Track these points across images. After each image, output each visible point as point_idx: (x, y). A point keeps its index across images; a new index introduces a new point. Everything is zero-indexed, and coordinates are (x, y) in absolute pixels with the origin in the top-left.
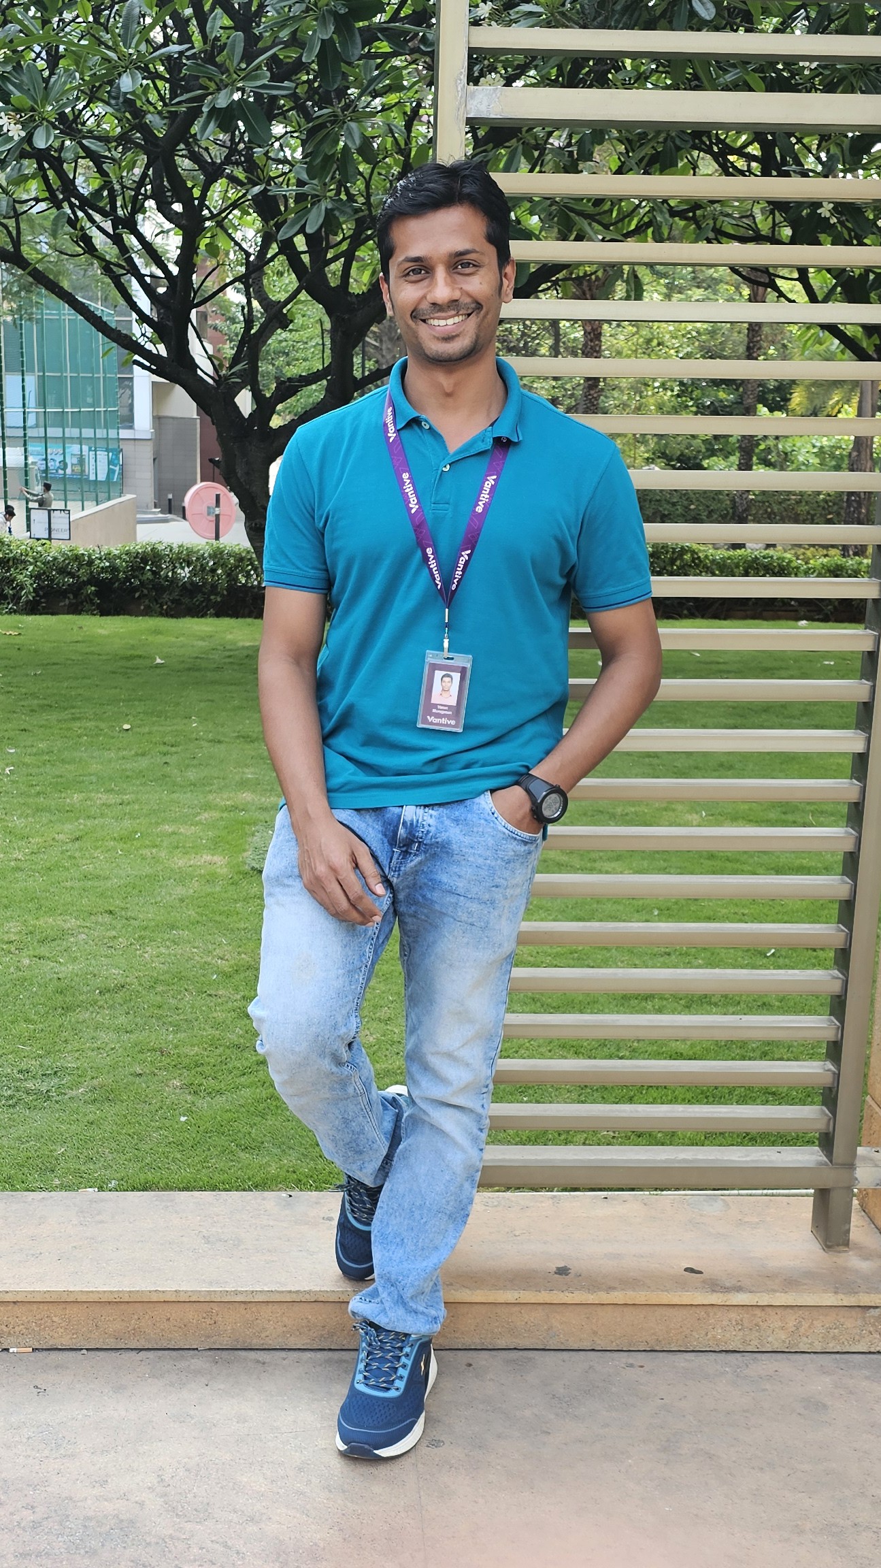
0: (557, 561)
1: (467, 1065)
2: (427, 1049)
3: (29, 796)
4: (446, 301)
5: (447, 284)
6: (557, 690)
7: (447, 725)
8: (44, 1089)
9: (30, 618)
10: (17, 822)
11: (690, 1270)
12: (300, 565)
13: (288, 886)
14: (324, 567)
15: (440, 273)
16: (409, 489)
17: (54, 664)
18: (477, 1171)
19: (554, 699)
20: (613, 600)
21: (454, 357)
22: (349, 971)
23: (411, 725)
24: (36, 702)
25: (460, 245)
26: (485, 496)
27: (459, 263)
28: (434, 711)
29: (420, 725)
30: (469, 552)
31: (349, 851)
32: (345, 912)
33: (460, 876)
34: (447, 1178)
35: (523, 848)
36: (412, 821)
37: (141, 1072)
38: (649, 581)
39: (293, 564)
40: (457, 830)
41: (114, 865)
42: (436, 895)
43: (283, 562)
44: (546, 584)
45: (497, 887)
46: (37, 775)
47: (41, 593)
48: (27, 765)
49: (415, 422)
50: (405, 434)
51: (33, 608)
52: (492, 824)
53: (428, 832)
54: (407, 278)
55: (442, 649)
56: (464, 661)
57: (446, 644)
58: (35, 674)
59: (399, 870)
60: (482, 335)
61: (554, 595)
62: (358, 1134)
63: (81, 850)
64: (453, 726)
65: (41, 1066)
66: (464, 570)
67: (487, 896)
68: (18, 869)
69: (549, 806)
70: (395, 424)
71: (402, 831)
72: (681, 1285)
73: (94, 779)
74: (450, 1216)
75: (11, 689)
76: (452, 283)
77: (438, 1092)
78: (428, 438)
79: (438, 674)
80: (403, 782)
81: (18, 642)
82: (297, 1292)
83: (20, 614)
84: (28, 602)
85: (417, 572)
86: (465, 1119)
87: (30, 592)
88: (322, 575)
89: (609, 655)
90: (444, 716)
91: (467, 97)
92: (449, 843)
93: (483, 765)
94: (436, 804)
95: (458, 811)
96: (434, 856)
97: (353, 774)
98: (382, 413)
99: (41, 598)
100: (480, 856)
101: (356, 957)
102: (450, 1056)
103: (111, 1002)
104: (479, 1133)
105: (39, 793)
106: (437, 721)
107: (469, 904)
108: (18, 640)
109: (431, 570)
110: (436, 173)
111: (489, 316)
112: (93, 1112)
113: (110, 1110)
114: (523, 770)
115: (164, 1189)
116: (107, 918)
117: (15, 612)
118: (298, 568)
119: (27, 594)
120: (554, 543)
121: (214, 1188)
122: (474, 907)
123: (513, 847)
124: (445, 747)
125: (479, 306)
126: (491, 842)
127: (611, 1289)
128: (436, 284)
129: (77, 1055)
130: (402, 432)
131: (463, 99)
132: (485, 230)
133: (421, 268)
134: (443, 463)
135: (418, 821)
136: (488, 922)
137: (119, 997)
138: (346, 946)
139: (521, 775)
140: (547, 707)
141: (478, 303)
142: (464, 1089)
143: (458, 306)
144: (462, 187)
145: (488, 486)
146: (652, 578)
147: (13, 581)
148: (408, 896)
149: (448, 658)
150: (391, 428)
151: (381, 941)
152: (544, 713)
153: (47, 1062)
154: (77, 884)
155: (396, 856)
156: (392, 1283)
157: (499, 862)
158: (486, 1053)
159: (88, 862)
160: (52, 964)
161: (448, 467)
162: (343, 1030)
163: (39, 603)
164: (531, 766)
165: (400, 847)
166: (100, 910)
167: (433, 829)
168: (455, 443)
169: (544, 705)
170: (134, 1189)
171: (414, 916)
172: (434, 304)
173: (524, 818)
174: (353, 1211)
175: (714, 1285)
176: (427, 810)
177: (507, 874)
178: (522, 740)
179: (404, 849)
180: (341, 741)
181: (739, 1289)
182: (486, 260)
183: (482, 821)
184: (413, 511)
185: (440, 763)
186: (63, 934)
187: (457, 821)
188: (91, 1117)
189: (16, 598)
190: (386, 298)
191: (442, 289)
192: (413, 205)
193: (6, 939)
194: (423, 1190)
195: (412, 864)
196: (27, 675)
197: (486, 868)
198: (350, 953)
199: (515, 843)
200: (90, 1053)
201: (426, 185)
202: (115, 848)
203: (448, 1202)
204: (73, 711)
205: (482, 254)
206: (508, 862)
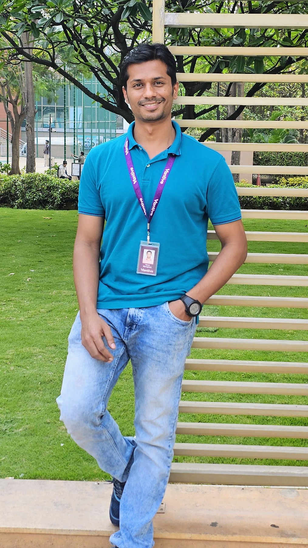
0: (198, 204)
1: (160, 427)
2: (142, 419)
3: (34, 291)
4: (151, 96)
5: (151, 90)
6: (201, 259)
7: (149, 273)
8: (4, 429)
9: (57, 212)
10: (26, 303)
11: (274, 526)
12: (91, 205)
13: (77, 343)
14: (101, 206)
15: (148, 85)
16: (133, 174)
17: (62, 232)
18: (167, 477)
19: (200, 262)
20: (223, 220)
21: (154, 119)
22: (100, 383)
23: (134, 272)
24: (49, 249)
25: (155, 75)
26: (164, 177)
27: (156, 82)
28: (144, 266)
29: (138, 273)
30: (157, 200)
31: (100, 329)
32: (97, 356)
33: (154, 340)
34: (152, 480)
35: (182, 328)
36: (133, 315)
37: (49, 422)
38: (240, 212)
39: (88, 204)
40: (153, 319)
41: (63, 323)
42: (144, 348)
43: (84, 204)
44: (193, 213)
45: (170, 345)
46: (41, 282)
47: (64, 201)
48: (37, 277)
49: (136, 147)
50: (132, 152)
51: (60, 207)
52: (168, 317)
53: (140, 320)
54: (135, 88)
55: (146, 240)
56: (157, 246)
57: (148, 238)
58: (53, 236)
59: (128, 337)
60: (165, 111)
61: (199, 218)
62: (110, 458)
63: (50, 316)
64: (153, 273)
65: (6, 417)
66: (156, 207)
67: (166, 349)
68: (20, 325)
69: (193, 309)
70: (128, 148)
71: (128, 320)
72: (267, 533)
73: (64, 284)
74: (154, 498)
75: (40, 243)
76: (154, 91)
77: (147, 439)
78: (141, 153)
79: (145, 251)
80: (130, 297)
81: (49, 222)
82: (90, 531)
83: (54, 210)
84: (58, 205)
85: (136, 208)
86: (160, 452)
87: (59, 201)
88: (101, 209)
89: (224, 244)
90: (148, 269)
91: (164, 17)
92: (149, 325)
93: (165, 291)
94: (144, 308)
95: (154, 311)
96: (143, 330)
97: (109, 294)
98: (124, 143)
99: (64, 203)
100: (163, 331)
101: (105, 377)
102: (152, 422)
103: (44, 388)
104: (167, 459)
105: (39, 290)
106: (145, 271)
107: (158, 352)
108: (50, 221)
109: (142, 207)
110: (146, 47)
111: (168, 104)
112: (23, 440)
113: (32, 440)
114: (183, 293)
115: (44, 479)
116: (53, 348)
117: (52, 209)
118: (90, 206)
119: (58, 201)
120: (195, 197)
121: (66, 479)
122: (160, 354)
123: (177, 328)
124: (148, 283)
125: (164, 99)
126: (167, 325)
127: (234, 534)
128: (147, 90)
129: (23, 413)
130: (131, 151)
131: (163, 18)
132: (166, 70)
133: (140, 84)
134: (147, 164)
135: (135, 315)
136: (167, 361)
137: (48, 386)
138: (99, 371)
139: (182, 295)
140: (197, 265)
141: (164, 98)
142: (159, 438)
143: (156, 99)
144: (157, 53)
145: (165, 173)
146: (242, 210)
147: (52, 196)
148: (133, 348)
149: (149, 244)
150: (127, 149)
151: (119, 369)
152: (196, 268)
153: (9, 416)
154: (44, 332)
155: (126, 330)
156: (126, 529)
157: (171, 334)
158: (170, 421)
159: (52, 322)
160: (23, 369)
161: (149, 165)
162: (95, 410)
163: (63, 205)
164: (186, 291)
165: (128, 327)
166: (51, 344)
167: (142, 319)
168: (152, 156)
169: (195, 264)
170: (30, 478)
171: (136, 357)
172: (146, 98)
173: (182, 314)
174: (116, 493)
175: (283, 534)
176: (140, 310)
177: (175, 339)
178: (183, 280)
179: (130, 327)
180: (106, 279)
181: (294, 536)
182: (167, 81)
183: (164, 315)
184: (134, 183)
185: (146, 289)
186: (31, 356)
187: (153, 315)
188: (21, 443)
189: (53, 203)
190: (125, 96)
191: (149, 92)
192: (137, 59)
193: (6, 358)
194: (141, 486)
195: (133, 334)
196: (49, 237)
197: (165, 336)
198: (101, 375)
199: (178, 325)
200: (29, 412)
201: (142, 52)
202: (65, 316)
203: (153, 492)
204: (64, 253)
205: (165, 79)
206: (176, 334)
